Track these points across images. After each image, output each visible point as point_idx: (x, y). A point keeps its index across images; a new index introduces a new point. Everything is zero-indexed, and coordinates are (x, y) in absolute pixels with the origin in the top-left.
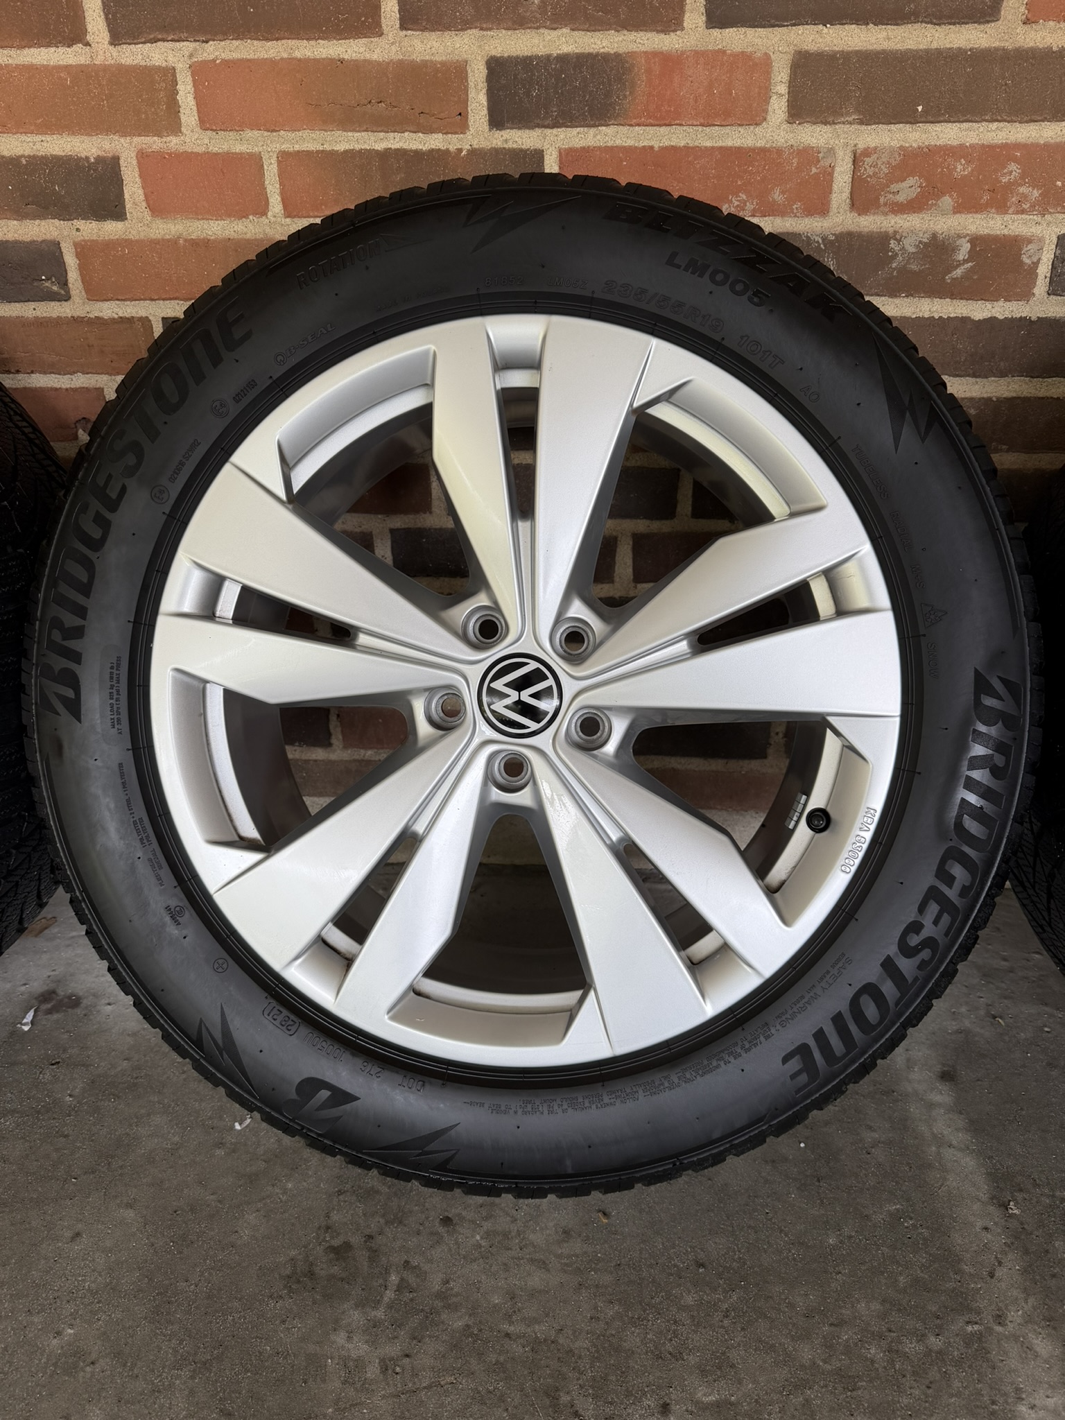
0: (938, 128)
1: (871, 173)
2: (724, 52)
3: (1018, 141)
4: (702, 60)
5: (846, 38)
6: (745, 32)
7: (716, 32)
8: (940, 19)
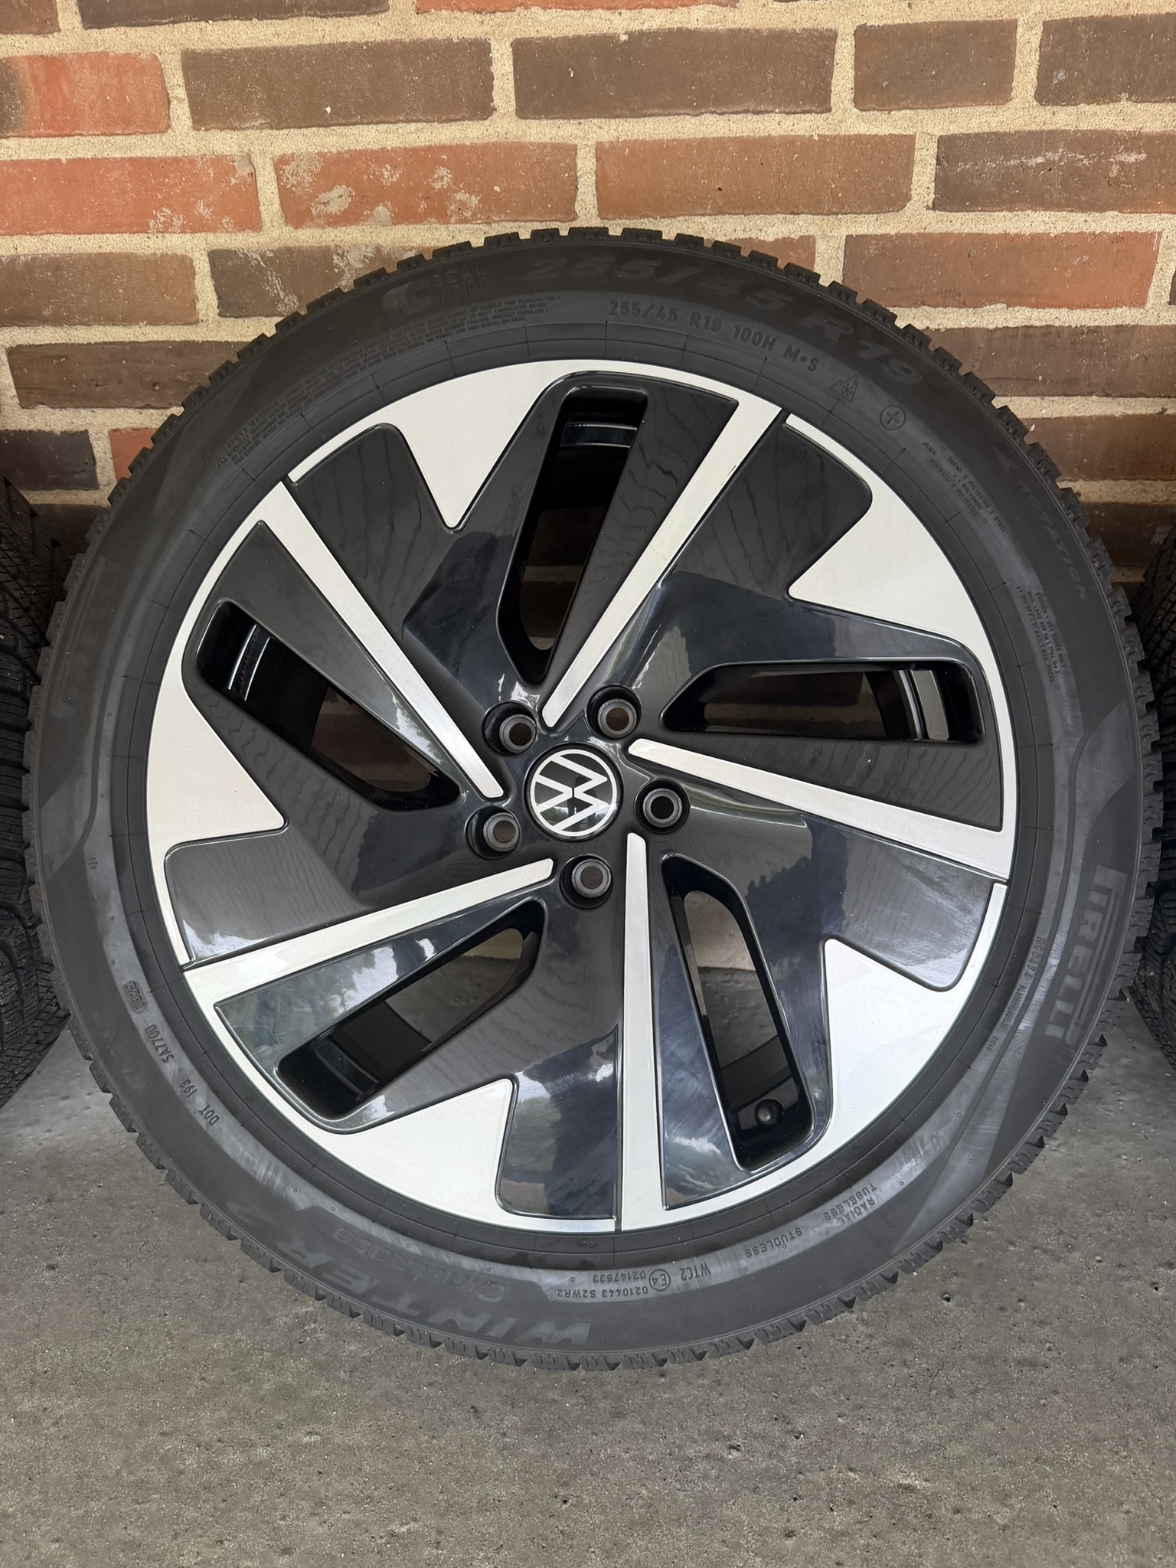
0: (354, 131)
1: (295, 183)
2: (107, 54)
3: (442, 143)
4: (87, 65)
5: (233, 36)
6: (125, 32)
7: (95, 33)
8: (326, 11)
